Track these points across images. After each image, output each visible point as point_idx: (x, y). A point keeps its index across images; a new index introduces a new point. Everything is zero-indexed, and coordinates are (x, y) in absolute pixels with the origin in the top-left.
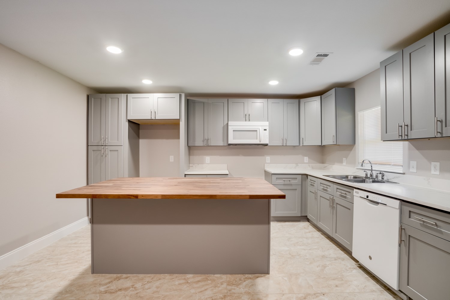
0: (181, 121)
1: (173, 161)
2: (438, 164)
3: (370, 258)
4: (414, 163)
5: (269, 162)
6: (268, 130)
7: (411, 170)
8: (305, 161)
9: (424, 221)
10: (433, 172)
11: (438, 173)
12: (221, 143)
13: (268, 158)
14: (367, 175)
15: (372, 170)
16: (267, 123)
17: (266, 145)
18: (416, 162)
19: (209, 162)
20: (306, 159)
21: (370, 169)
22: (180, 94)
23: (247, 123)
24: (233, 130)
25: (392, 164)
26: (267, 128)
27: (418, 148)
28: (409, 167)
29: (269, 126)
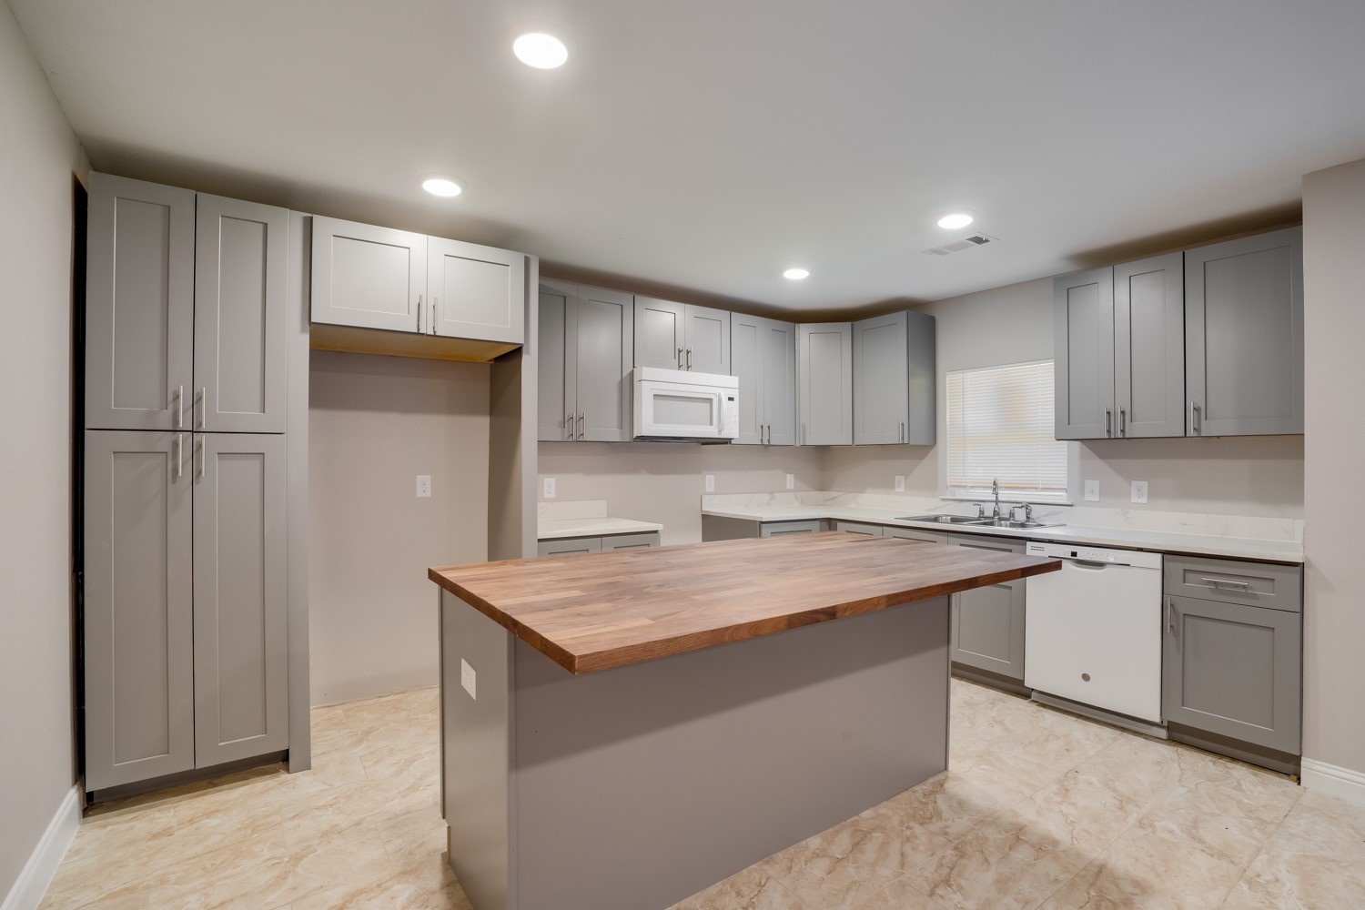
0: (528, 353)
1: (428, 494)
2: (1145, 484)
3: (1086, 677)
4: (1093, 485)
5: (712, 490)
6: (736, 399)
7: (1088, 497)
8: (788, 487)
9: (1215, 583)
10: (1134, 499)
11: (1144, 500)
12: (614, 435)
13: (710, 480)
14: (982, 512)
15: (997, 502)
16: (734, 381)
17: (727, 441)
18: (1098, 482)
19: (553, 495)
20: (790, 480)
21: (994, 499)
22: (526, 257)
23: (683, 375)
24: (655, 395)
25: (1041, 486)
26: (735, 394)
27: (1102, 456)
28: (1082, 491)
29: (741, 388)
